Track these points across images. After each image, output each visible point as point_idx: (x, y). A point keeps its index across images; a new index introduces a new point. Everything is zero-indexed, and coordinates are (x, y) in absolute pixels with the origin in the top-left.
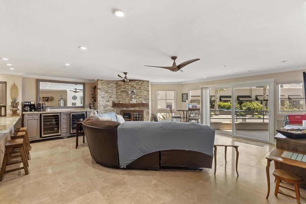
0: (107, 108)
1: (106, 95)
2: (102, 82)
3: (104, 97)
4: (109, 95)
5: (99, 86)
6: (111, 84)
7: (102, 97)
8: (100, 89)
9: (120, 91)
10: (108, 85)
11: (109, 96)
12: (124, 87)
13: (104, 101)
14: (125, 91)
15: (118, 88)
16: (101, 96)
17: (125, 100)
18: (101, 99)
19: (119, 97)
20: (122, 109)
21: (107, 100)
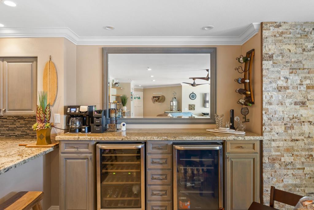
1: (295, 79)
3: (287, 88)
4: (305, 78)
5: (269, 48)
7: (279, 89)
8: (271, 57)
13: (288, 101)
16: (274, 85)
18: (277, 96)
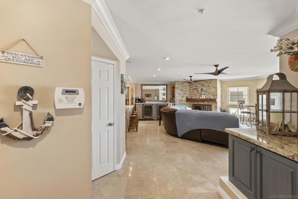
0: (182, 102)
1: (181, 92)
2: (179, 83)
3: (180, 94)
5: (176, 86)
6: (185, 84)
8: (177, 88)
9: (192, 89)
10: (182, 85)
11: (184, 93)
12: (196, 85)
13: (180, 96)
14: (196, 89)
15: (190, 87)
16: (177, 93)
17: (196, 96)
18: (178, 96)
19: (192, 93)
20: (193, 103)
21: (182, 96)
